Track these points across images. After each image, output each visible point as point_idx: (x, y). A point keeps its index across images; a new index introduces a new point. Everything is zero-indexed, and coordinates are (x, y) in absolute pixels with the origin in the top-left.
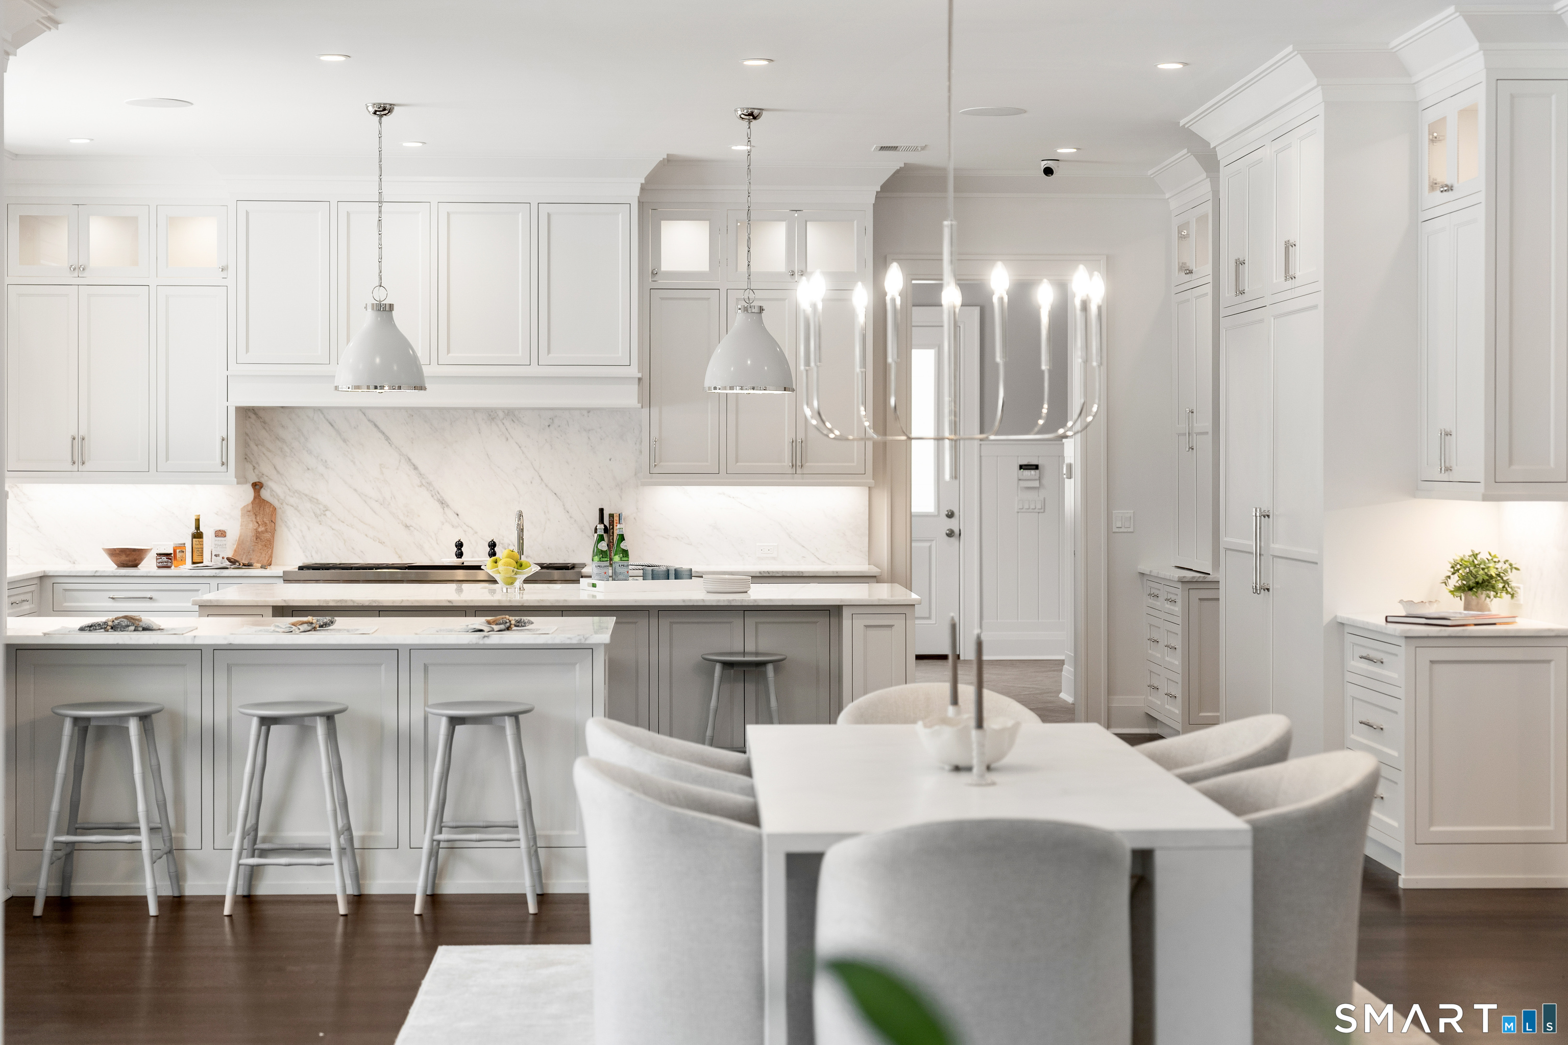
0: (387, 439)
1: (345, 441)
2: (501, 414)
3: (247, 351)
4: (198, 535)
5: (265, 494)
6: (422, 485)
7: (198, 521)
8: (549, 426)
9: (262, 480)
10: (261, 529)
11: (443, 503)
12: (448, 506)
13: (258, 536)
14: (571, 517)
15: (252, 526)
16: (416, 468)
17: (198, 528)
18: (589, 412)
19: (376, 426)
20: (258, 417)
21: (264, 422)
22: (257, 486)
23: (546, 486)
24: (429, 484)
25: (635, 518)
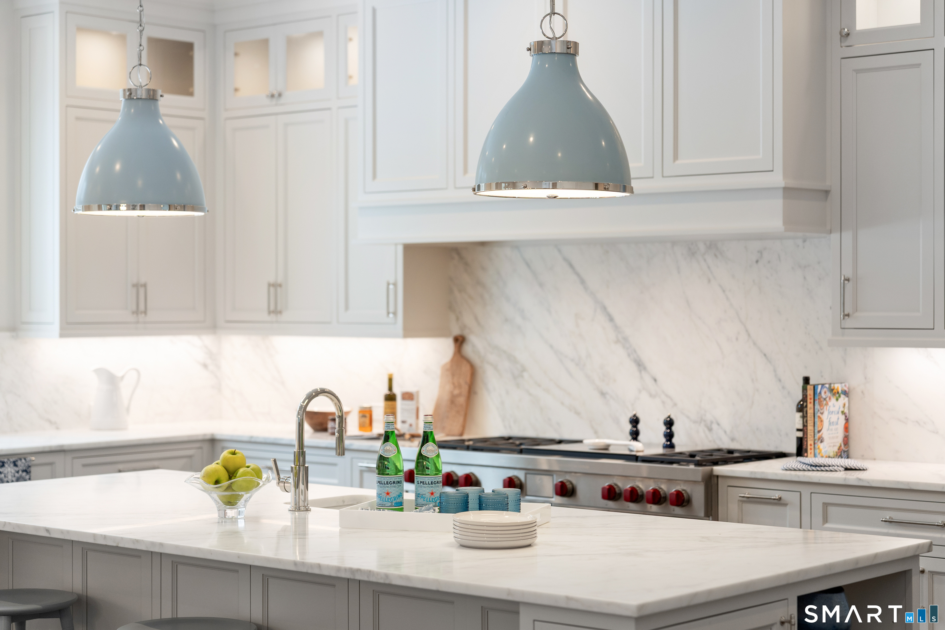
0: (583, 282)
1: (541, 285)
2: (702, 247)
3: (374, 176)
4: (390, 398)
5: (467, 349)
6: (617, 341)
7: (390, 380)
8: (757, 262)
9: (466, 333)
10: (456, 392)
11: (640, 365)
12: (645, 369)
13: (453, 401)
14: (783, 388)
15: (449, 387)
16: (611, 319)
17: (390, 389)
18: (804, 241)
19: (571, 266)
20: (461, 258)
21: (466, 264)
22: (460, 341)
23: (755, 344)
24: (626, 339)
25: (862, 392)
